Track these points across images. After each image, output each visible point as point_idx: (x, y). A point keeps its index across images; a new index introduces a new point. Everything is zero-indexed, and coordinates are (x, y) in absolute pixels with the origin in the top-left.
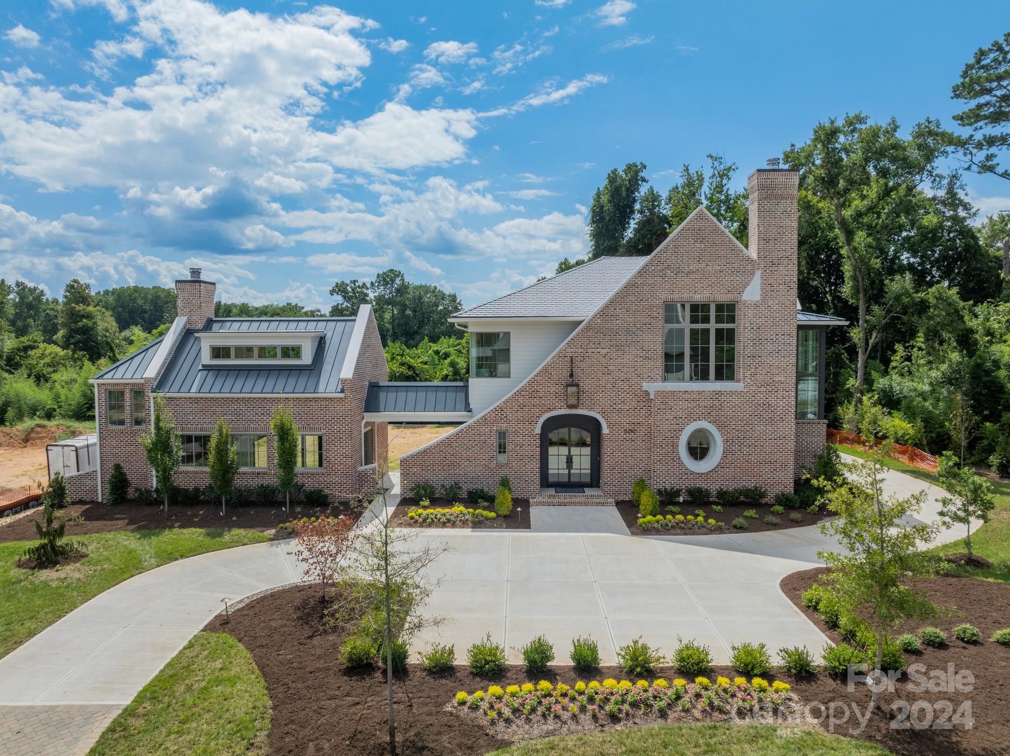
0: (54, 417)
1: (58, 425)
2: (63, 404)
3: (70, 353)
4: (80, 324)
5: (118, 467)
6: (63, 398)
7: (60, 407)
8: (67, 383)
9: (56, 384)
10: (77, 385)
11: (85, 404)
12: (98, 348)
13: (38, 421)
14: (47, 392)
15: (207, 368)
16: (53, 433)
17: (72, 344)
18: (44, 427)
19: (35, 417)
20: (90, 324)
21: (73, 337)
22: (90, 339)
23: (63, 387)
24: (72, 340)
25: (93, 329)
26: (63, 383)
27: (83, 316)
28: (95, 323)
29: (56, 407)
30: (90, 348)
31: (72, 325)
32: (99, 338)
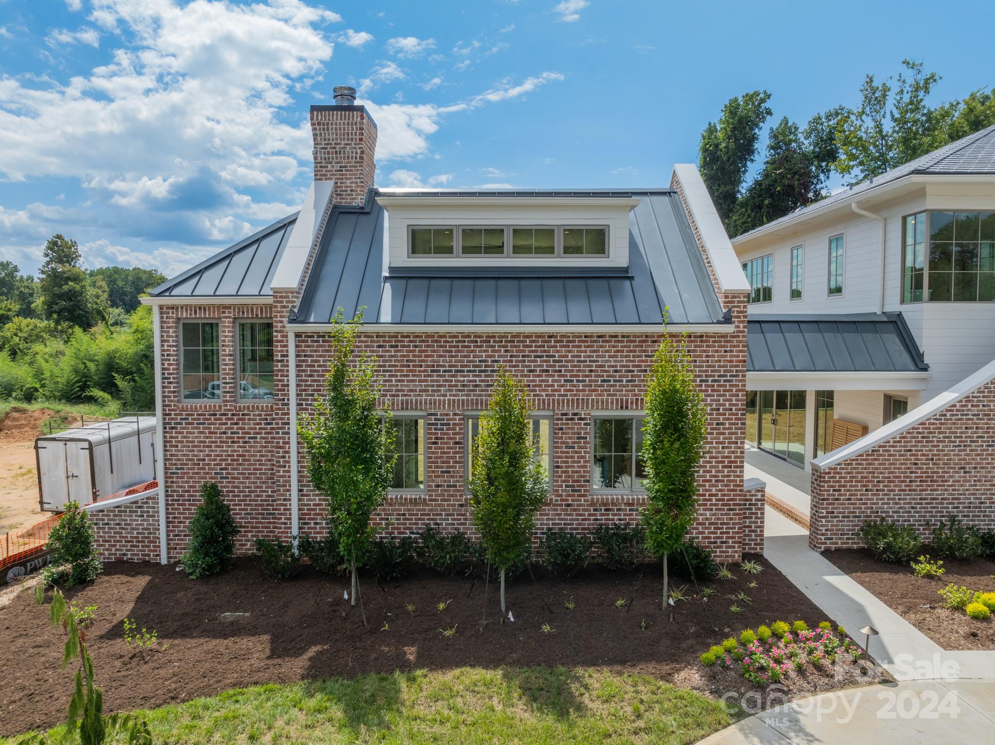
0: (35, 399)
1: (43, 409)
2: (47, 382)
3: (53, 325)
4: (65, 288)
5: (212, 492)
6: (47, 374)
7: (43, 386)
8: (51, 356)
9: (38, 357)
10: (65, 358)
11: (77, 382)
12: (87, 318)
13: (15, 404)
14: (26, 367)
15: (399, 275)
16: (36, 420)
17: (55, 312)
18: (23, 411)
19: (10, 399)
20: (78, 287)
21: (57, 304)
22: (77, 306)
23: (47, 361)
24: (56, 308)
25: (82, 293)
26: (47, 356)
27: (68, 279)
28: (83, 287)
29: (38, 386)
30: (78, 317)
31: (56, 288)
32: (89, 305)
